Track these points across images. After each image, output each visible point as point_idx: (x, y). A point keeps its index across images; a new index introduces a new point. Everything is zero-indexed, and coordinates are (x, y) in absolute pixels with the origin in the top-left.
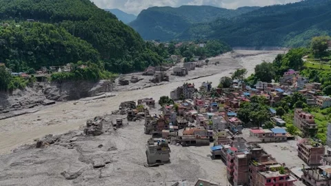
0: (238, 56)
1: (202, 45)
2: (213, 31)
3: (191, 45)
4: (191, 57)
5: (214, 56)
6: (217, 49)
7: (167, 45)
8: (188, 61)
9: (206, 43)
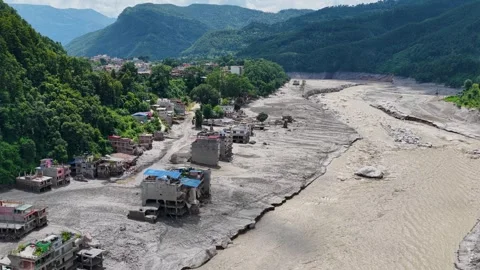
0: (310, 94)
1: (235, 70)
2: (245, 45)
3: (210, 68)
4: (215, 102)
5: (265, 96)
6: (267, 79)
7: (144, 68)
8: (208, 115)
9: (242, 63)
